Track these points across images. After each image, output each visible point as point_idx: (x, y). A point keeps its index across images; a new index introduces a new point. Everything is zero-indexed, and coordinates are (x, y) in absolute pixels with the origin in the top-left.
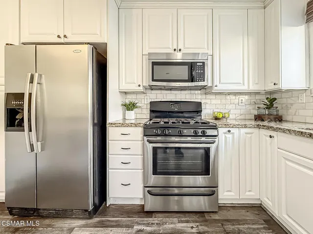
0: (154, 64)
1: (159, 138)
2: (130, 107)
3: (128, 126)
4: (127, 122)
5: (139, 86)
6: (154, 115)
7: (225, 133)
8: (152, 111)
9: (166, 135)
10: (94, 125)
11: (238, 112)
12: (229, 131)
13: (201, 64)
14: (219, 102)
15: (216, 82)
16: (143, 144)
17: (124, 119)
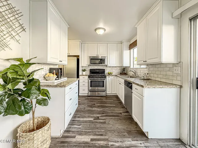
0: (91, 59)
1: (92, 78)
2: (84, 70)
3: (83, 76)
5: (87, 65)
6: (91, 73)
8: (90, 72)
9: (94, 78)
11: (116, 72)
12: (109, 77)
13: (104, 59)
14: (110, 69)
15: (108, 64)
16: (88, 80)
17: (82, 74)
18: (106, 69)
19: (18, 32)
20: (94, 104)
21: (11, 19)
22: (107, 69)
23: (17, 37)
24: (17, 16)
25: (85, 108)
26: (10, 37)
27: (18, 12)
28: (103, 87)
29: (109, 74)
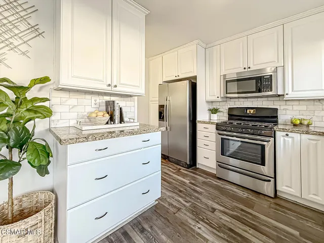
0: (227, 82)
2: (214, 111)
4: (211, 121)
5: (218, 97)
7: (283, 136)
9: (230, 131)
10: (190, 120)
12: (287, 135)
13: (269, 77)
16: (216, 135)
17: (210, 119)
18: (282, 108)
19: (25, 39)
20: (214, 210)
21: (11, 19)
22: (290, 108)
23: (24, 48)
24: (22, 14)
25: (179, 209)
26: (7, 48)
27: (25, 6)
28: (263, 164)
29: (295, 125)
